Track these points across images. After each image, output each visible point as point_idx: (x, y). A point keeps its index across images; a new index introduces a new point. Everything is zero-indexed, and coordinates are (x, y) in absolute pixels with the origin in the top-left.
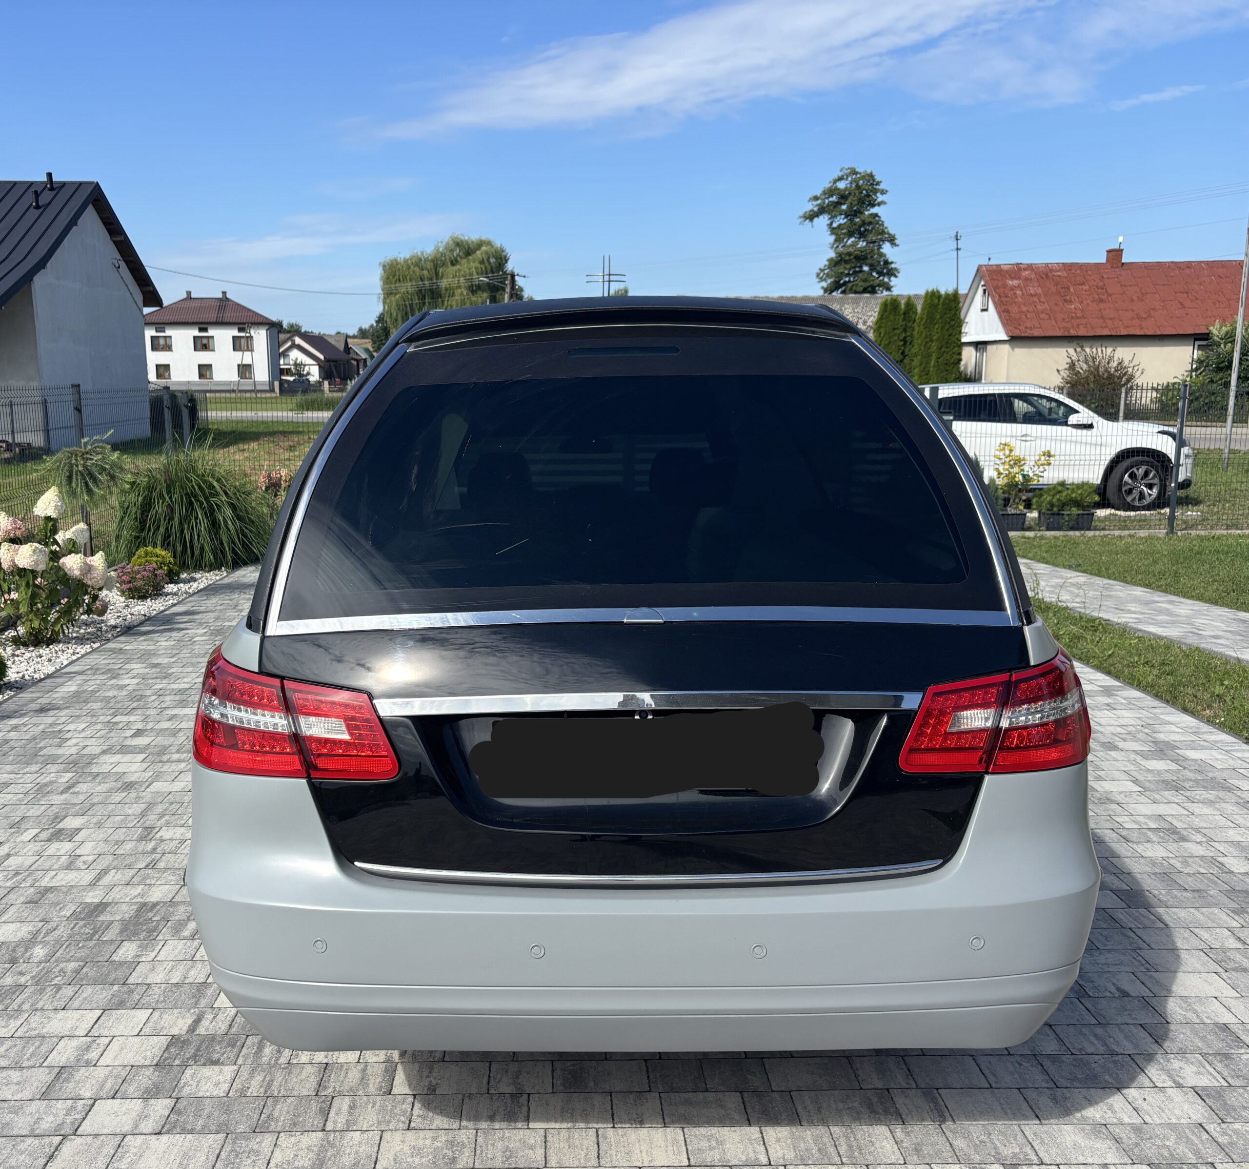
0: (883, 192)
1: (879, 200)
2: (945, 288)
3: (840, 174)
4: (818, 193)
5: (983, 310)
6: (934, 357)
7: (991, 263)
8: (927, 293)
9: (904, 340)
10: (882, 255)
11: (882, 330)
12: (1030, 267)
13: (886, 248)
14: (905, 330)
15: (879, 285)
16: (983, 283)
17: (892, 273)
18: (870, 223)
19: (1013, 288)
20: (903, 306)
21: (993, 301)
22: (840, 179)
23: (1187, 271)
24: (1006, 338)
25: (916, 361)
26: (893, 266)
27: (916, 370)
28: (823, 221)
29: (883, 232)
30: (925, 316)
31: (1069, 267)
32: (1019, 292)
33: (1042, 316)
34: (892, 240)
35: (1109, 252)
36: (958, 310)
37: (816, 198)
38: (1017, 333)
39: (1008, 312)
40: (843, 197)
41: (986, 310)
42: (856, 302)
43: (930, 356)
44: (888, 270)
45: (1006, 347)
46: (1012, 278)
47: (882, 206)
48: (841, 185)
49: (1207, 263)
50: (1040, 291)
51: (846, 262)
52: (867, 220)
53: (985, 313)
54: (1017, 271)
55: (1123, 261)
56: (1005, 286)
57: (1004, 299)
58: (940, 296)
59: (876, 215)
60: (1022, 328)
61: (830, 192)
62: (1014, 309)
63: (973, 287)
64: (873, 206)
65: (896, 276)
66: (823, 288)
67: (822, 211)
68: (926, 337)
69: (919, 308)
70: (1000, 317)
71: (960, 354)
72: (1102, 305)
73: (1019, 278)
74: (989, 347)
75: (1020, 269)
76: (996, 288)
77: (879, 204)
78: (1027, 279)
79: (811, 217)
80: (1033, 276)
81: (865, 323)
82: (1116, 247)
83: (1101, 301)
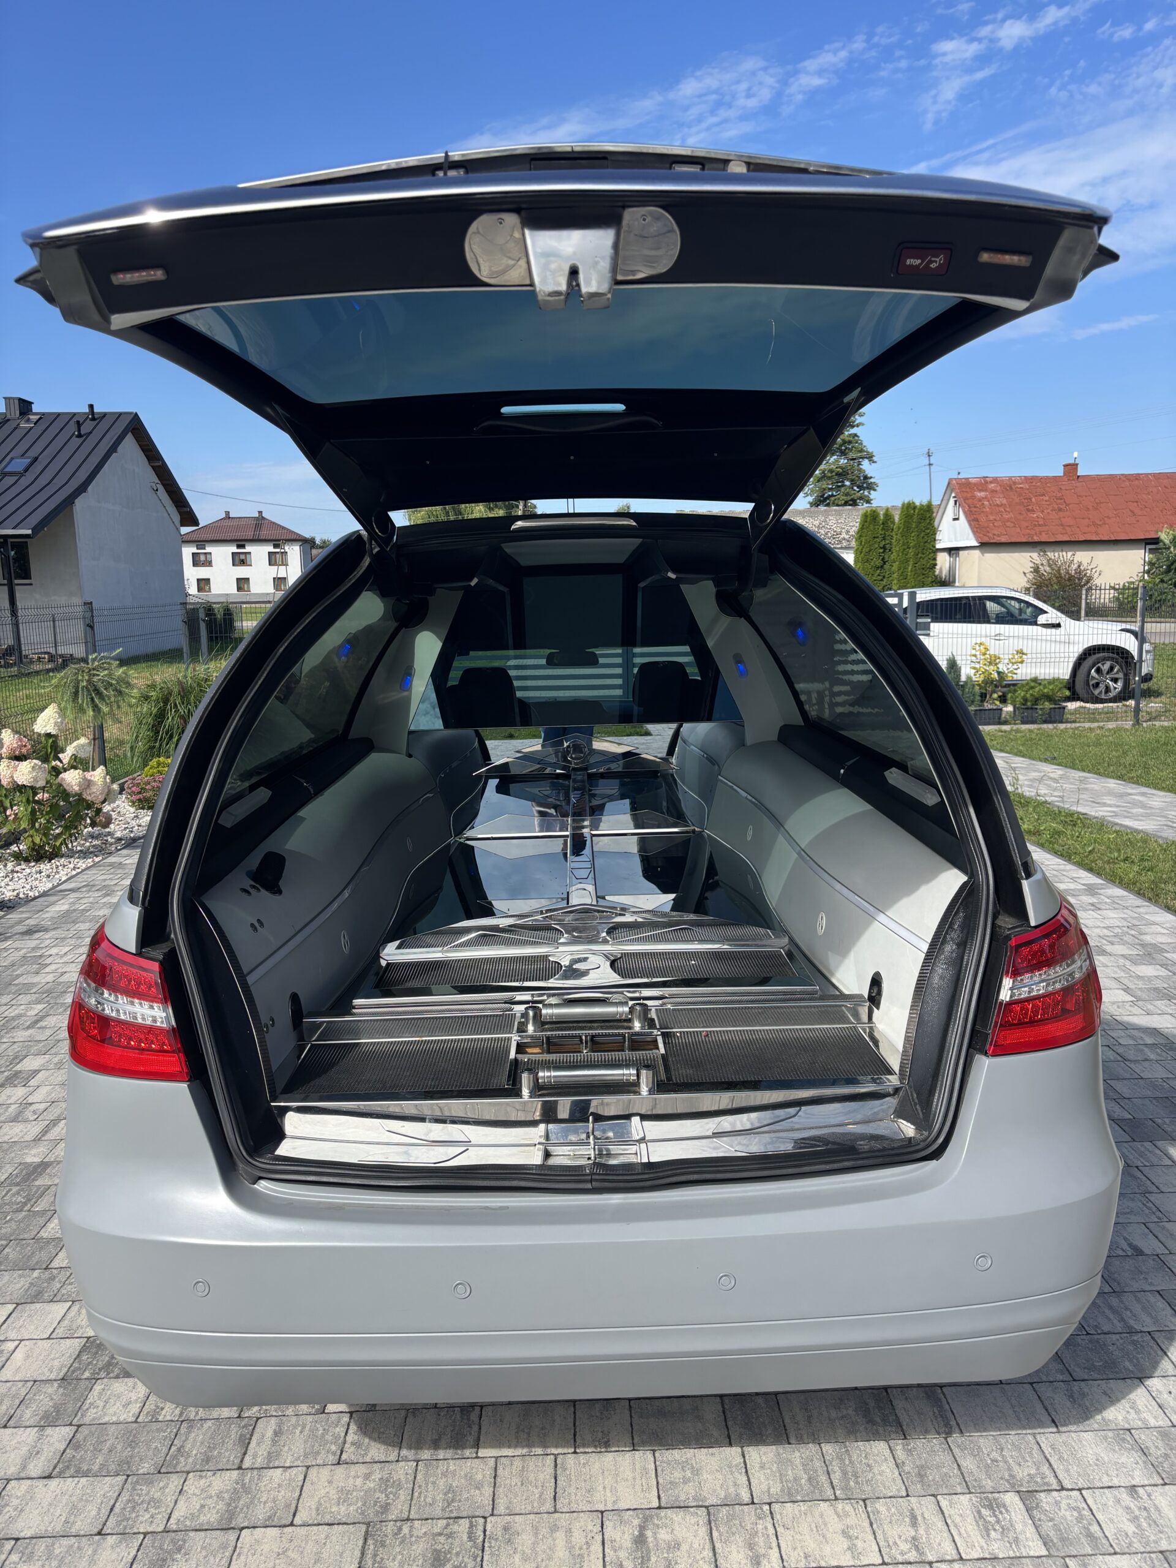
2: (920, 500)
5: (955, 519)
6: (911, 563)
7: (960, 477)
8: (903, 505)
9: (884, 548)
10: (860, 470)
11: (863, 539)
12: (995, 480)
13: (865, 465)
14: (884, 538)
15: (861, 498)
16: (953, 495)
17: (871, 487)
18: (850, 442)
19: (980, 500)
20: (882, 517)
21: (965, 512)
23: (1136, 482)
24: (977, 544)
25: (896, 566)
26: (872, 480)
27: (895, 575)
29: (861, 451)
30: (902, 526)
31: (1030, 480)
32: (986, 503)
33: (1008, 524)
34: (870, 457)
35: (1065, 466)
36: (931, 520)
38: (986, 540)
39: (977, 520)
41: (958, 519)
42: (839, 514)
43: (907, 561)
44: (866, 484)
45: (977, 553)
46: (980, 491)
47: (860, 427)
50: (1005, 502)
51: (829, 478)
52: (847, 439)
53: (956, 522)
54: (984, 483)
55: (1079, 474)
56: (974, 497)
57: (973, 509)
58: (915, 508)
59: (856, 435)
60: (990, 535)
62: (983, 518)
63: (945, 499)
64: (853, 427)
65: (875, 490)
66: (809, 503)
68: (904, 544)
69: (897, 519)
70: (970, 525)
71: (935, 559)
72: (1061, 514)
73: (986, 490)
74: (961, 553)
75: (986, 482)
76: (966, 499)
77: (858, 426)
78: (993, 491)
80: (998, 488)
81: (848, 532)
82: (1072, 462)
83: (1060, 510)
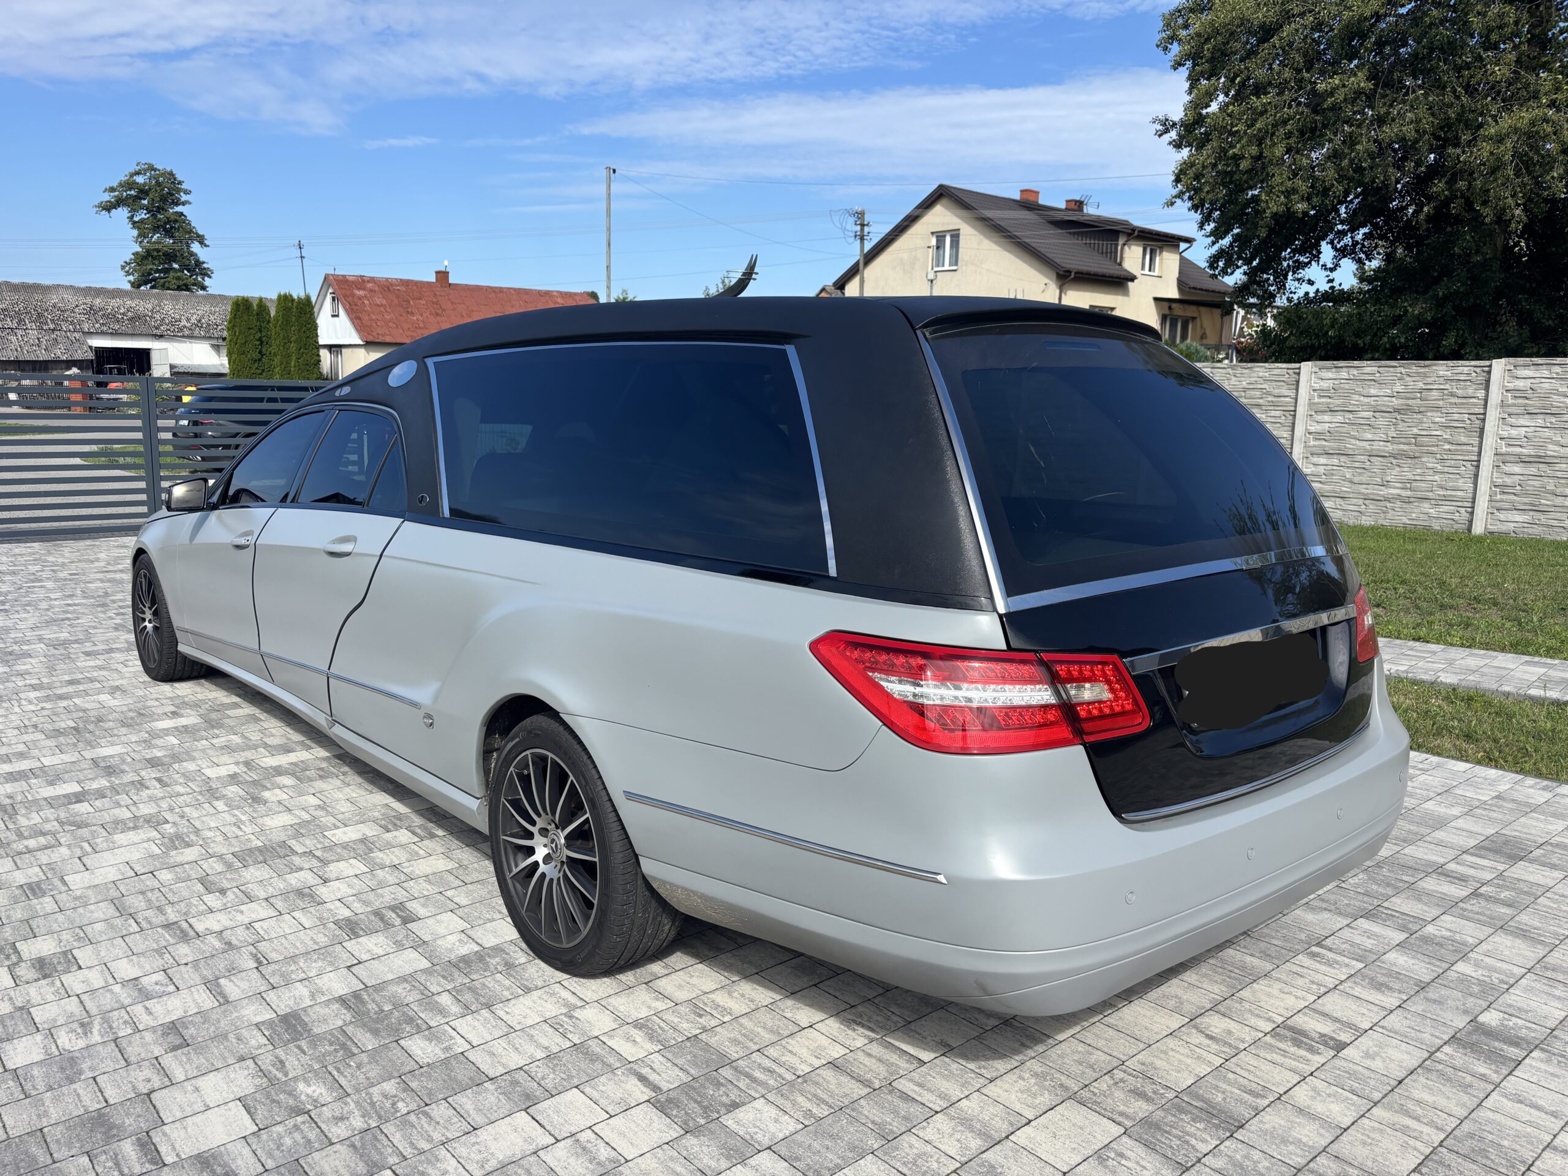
0: (187, 192)
1: (183, 199)
2: (297, 293)
3: (137, 168)
4: (115, 185)
5: (333, 316)
6: (294, 358)
7: (337, 273)
8: (280, 296)
9: (260, 340)
10: (192, 254)
11: (237, 329)
12: (372, 280)
13: (195, 247)
14: (260, 331)
15: (194, 285)
16: (331, 290)
17: (206, 273)
18: (176, 221)
19: (360, 298)
20: (255, 307)
21: (344, 308)
22: (138, 173)
23: (501, 295)
24: (361, 343)
25: (277, 360)
26: (205, 265)
28: (122, 213)
29: (191, 232)
30: (280, 318)
31: (407, 283)
32: (366, 302)
33: (391, 324)
34: (201, 240)
35: (437, 273)
36: (312, 313)
37: (112, 190)
38: (370, 339)
39: (360, 319)
40: (143, 192)
41: (337, 316)
42: (176, 299)
43: (289, 356)
44: (199, 269)
45: (362, 351)
46: (359, 289)
47: (187, 206)
48: (140, 179)
49: (515, 289)
50: (384, 302)
51: (154, 258)
52: (172, 217)
53: (336, 319)
54: (361, 282)
55: (451, 281)
56: (353, 295)
57: (355, 307)
58: (293, 300)
59: (182, 214)
60: (375, 334)
61: (129, 185)
62: (365, 318)
63: (322, 294)
64: (177, 204)
65: (210, 277)
66: (129, 281)
67: (118, 203)
68: (284, 338)
69: (273, 313)
70: (353, 323)
71: (319, 356)
72: (438, 318)
73: (364, 289)
74: (344, 350)
75: (364, 281)
76: (345, 296)
77: (184, 204)
78: (371, 291)
79: (108, 207)
80: (377, 288)
81: (188, 320)
82: (443, 269)
83: (437, 314)
